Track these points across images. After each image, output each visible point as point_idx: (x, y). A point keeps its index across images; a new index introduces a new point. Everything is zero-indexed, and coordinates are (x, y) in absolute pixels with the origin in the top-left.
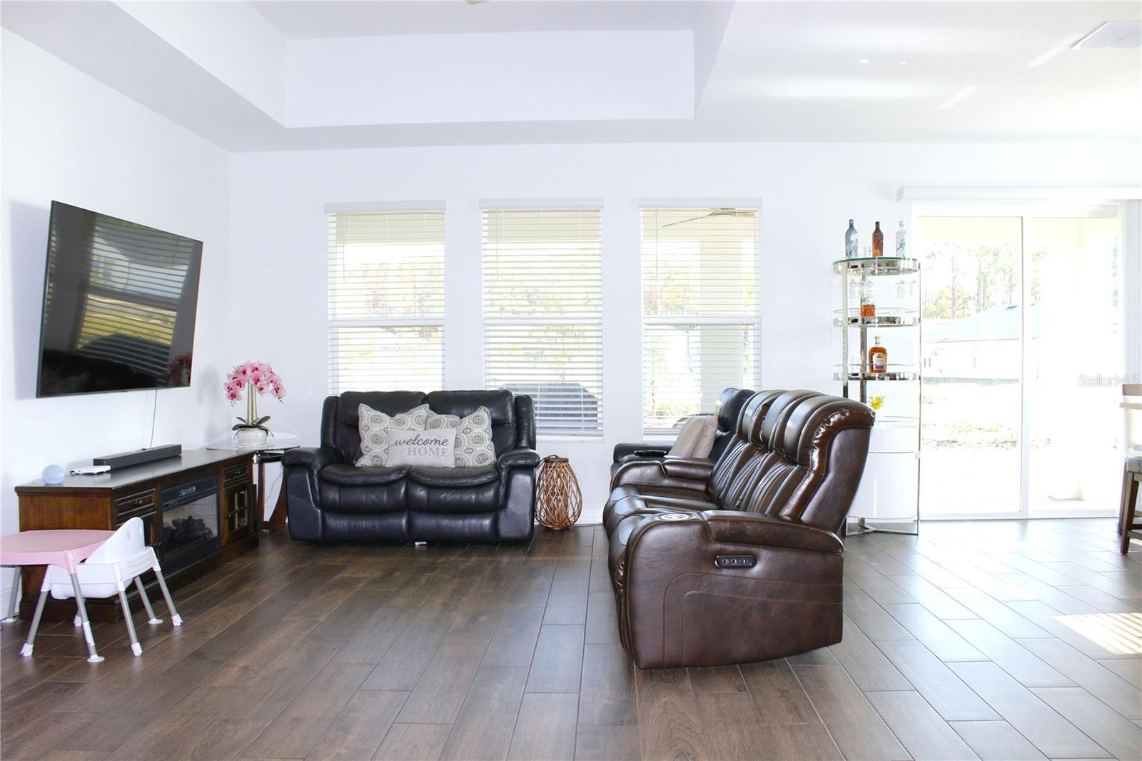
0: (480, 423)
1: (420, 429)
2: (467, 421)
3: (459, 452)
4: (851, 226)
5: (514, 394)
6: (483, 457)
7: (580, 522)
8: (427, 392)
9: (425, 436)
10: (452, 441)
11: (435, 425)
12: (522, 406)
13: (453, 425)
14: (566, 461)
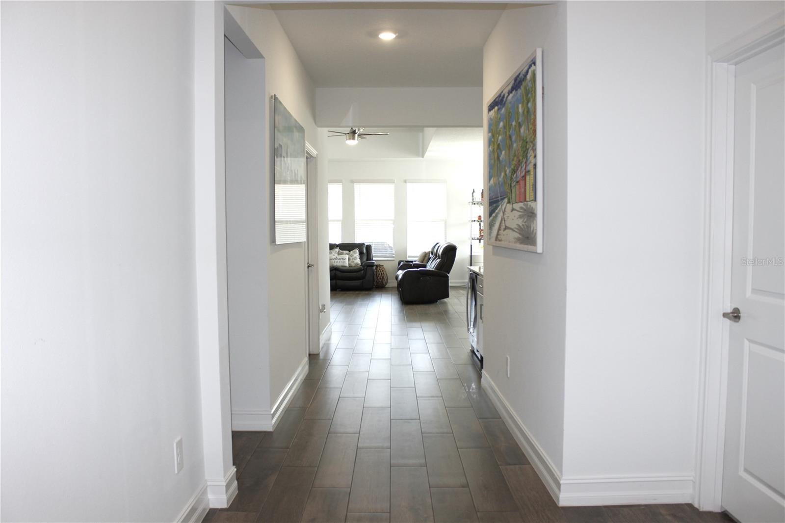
0: (356, 254)
1: (337, 255)
2: (352, 252)
3: (350, 262)
4: (474, 191)
5: (366, 244)
6: (357, 264)
7: (387, 286)
8: (337, 244)
9: (339, 257)
10: (347, 259)
11: (342, 254)
12: (369, 248)
13: (347, 254)
14: (383, 266)
